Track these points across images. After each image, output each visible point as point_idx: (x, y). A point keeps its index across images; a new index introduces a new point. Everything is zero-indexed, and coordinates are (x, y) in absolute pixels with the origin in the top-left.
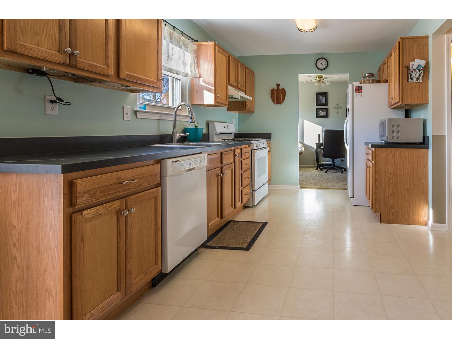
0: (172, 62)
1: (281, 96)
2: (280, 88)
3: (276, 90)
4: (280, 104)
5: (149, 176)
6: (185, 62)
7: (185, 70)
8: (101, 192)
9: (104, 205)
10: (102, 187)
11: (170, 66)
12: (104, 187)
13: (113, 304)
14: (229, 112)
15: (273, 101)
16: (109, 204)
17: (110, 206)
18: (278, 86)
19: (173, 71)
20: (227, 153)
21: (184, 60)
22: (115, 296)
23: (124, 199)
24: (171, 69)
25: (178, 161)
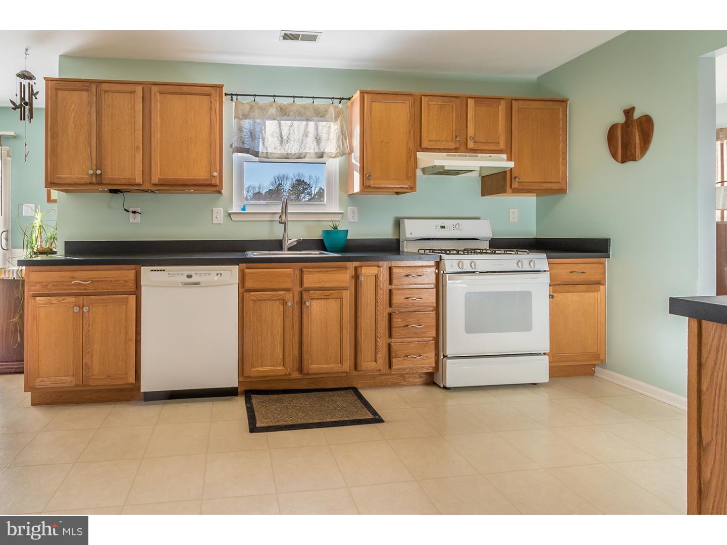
0: (288, 145)
1: (637, 138)
2: (636, 115)
3: (622, 125)
4: (634, 160)
5: (115, 281)
6: (320, 138)
7: (319, 148)
8: (53, 285)
9: (58, 297)
10: (54, 282)
11: (285, 150)
12: (56, 282)
13: (66, 384)
14: (484, 197)
15: (614, 156)
16: (63, 297)
17: (63, 300)
18: (629, 112)
19: (290, 157)
20: (316, 271)
21: (317, 135)
22: (68, 378)
23: (82, 297)
24: (288, 154)
25: (164, 270)
